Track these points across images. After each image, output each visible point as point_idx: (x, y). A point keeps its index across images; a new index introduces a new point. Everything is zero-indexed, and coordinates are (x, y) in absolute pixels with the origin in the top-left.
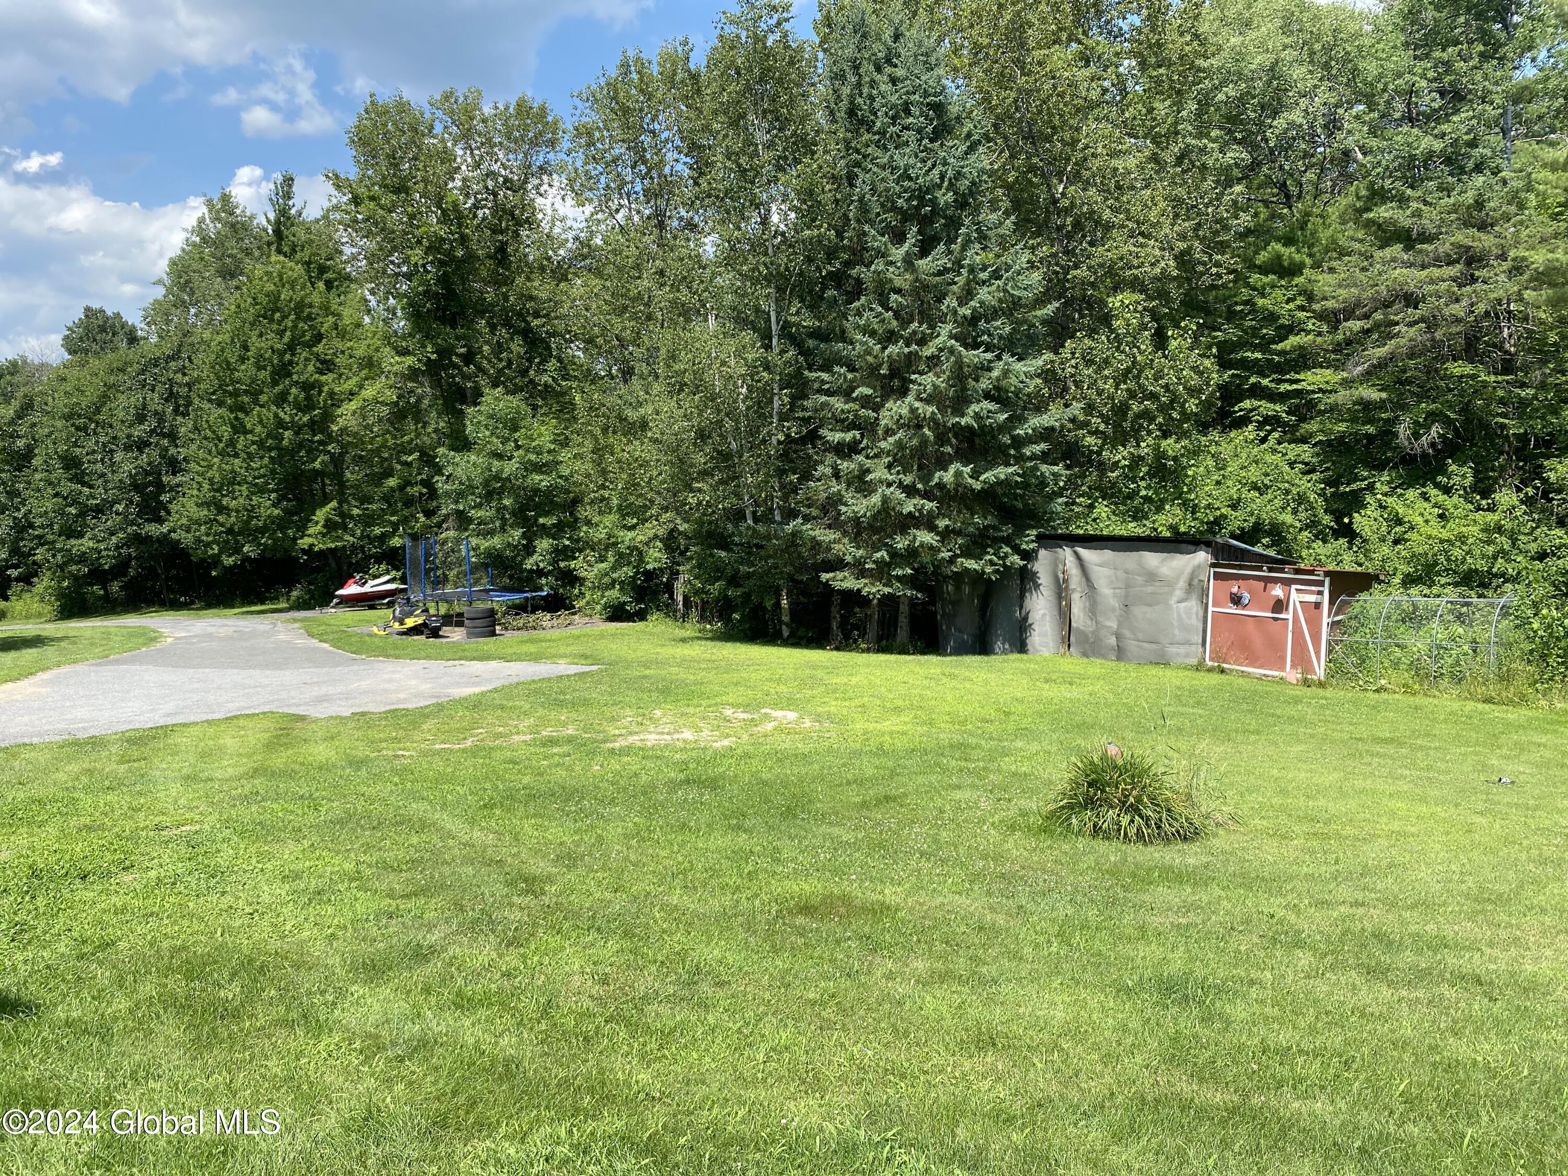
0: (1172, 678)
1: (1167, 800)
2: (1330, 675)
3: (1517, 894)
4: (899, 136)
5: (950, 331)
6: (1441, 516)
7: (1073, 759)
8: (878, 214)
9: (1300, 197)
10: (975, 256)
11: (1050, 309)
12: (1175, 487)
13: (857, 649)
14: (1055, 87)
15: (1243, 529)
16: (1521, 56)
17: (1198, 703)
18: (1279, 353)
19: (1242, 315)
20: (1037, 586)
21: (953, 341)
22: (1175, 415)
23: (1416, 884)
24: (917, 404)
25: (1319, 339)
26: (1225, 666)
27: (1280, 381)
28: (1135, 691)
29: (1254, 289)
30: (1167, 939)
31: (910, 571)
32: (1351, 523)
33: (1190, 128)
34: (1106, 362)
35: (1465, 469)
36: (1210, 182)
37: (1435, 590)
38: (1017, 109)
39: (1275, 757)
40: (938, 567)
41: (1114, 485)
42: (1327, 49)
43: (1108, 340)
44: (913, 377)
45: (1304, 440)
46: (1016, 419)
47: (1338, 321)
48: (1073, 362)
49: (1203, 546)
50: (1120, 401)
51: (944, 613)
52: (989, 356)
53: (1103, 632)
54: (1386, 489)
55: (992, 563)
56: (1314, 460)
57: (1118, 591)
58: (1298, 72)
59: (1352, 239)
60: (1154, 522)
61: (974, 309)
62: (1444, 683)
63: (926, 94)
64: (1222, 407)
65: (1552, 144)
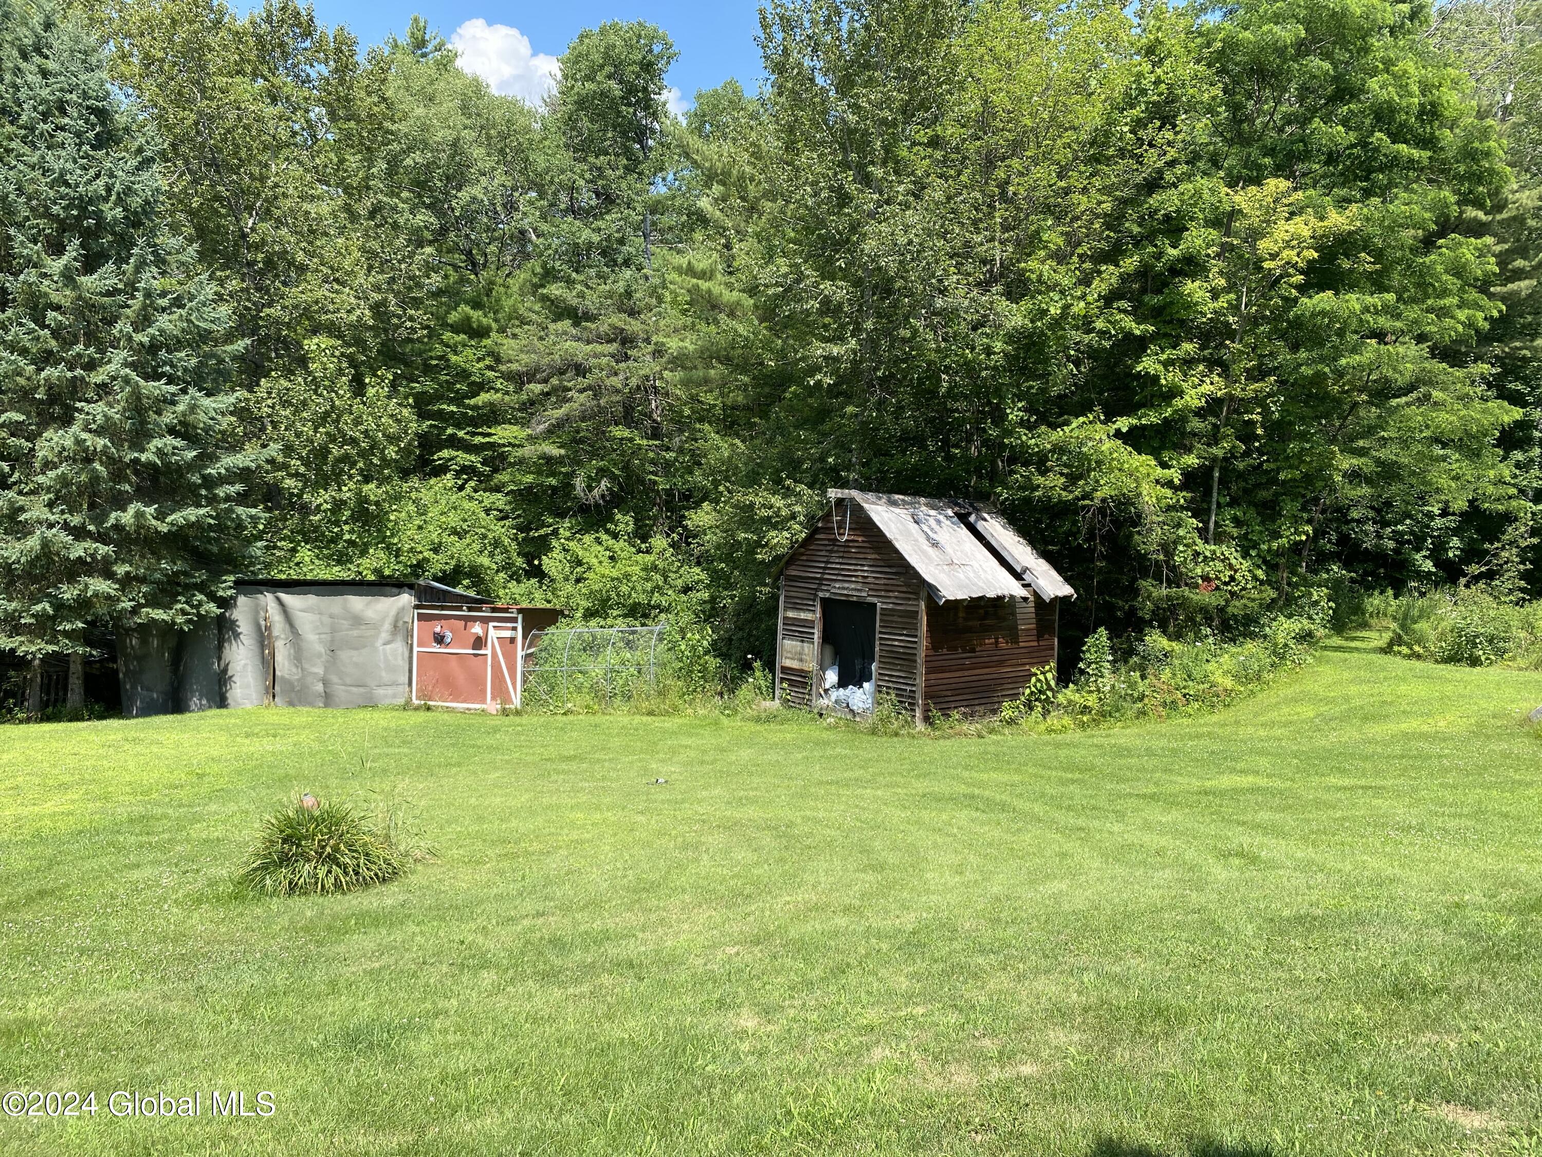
0: (380, 719)
1: (365, 844)
2: (526, 703)
3: (665, 879)
4: (52, 136)
5: (125, 359)
6: (611, 558)
7: (267, 817)
8: (27, 219)
9: (484, 265)
10: (150, 279)
11: (241, 345)
12: (379, 531)
13: (13, 720)
14: (240, 119)
15: (445, 571)
16: (655, 174)
17: (404, 742)
18: (475, 408)
19: (437, 369)
20: (237, 635)
21: (128, 370)
22: (376, 461)
23: (588, 886)
24: (84, 435)
25: (507, 398)
26: (431, 703)
27: (474, 434)
28: (341, 736)
29: (447, 346)
30: (358, 988)
31: (80, 625)
32: (540, 565)
33: (381, 186)
34: (304, 403)
35: (628, 518)
36: (401, 241)
37: (609, 621)
38: (198, 133)
39: (474, 786)
40: (119, 618)
41: (316, 529)
42: (503, 137)
43: (306, 383)
44: (78, 405)
45: (497, 489)
46: (206, 458)
47: (523, 383)
48: (270, 402)
49: (406, 589)
50: (319, 444)
51: (128, 670)
52: (172, 389)
53: (309, 679)
54: (568, 534)
55: (184, 612)
56: (507, 508)
57: (323, 636)
58: (478, 152)
59: (530, 310)
60: (358, 566)
61: (153, 337)
62: (617, 701)
63: (85, 96)
64: (421, 456)
65: (679, 252)
